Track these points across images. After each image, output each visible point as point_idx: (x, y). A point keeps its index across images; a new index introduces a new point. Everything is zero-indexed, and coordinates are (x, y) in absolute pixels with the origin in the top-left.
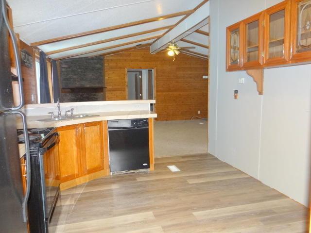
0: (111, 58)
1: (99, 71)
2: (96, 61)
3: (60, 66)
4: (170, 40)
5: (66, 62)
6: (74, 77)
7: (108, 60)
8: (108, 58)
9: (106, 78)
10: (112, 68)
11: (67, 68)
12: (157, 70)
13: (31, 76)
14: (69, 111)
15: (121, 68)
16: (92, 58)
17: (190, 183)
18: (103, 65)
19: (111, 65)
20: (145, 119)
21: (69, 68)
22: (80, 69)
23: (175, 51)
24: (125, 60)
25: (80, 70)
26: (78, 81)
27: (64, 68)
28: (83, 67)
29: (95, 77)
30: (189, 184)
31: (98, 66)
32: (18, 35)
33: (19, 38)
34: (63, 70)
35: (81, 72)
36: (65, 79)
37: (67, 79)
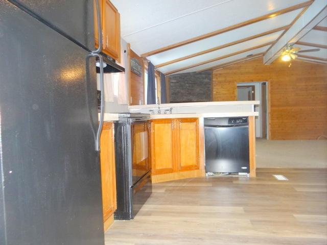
0: (219, 72)
1: (207, 86)
2: (204, 76)
3: (169, 81)
4: (285, 43)
5: (175, 77)
6: (182, 91)
7: (216, 75)
8: (216, 73)
9: (214, 93)
10: (220, 82)
11: (175, 83)
12: (271, 83)
13: (140, 83)
14: (168, 110)
15: (230, 82)
16: (200, 73)
17: (298, 190)
18: (211, 79)
19: (220, 79)
20: (244, 117)
21: (177, 83)
22: (187, 83)
23: (291, 55)
24: (235, 73)
25: (187, 85)
26: (186, 96)
27: (172, 83)
28: (190, 82)
29: (202, 92)
30: (296, 191)
31: (206, 80)
32: (129, 45)
33: (130, 47)
34: (172, 84)
35: (189, 86)
36: (173, 94)
37: (176, 94)
